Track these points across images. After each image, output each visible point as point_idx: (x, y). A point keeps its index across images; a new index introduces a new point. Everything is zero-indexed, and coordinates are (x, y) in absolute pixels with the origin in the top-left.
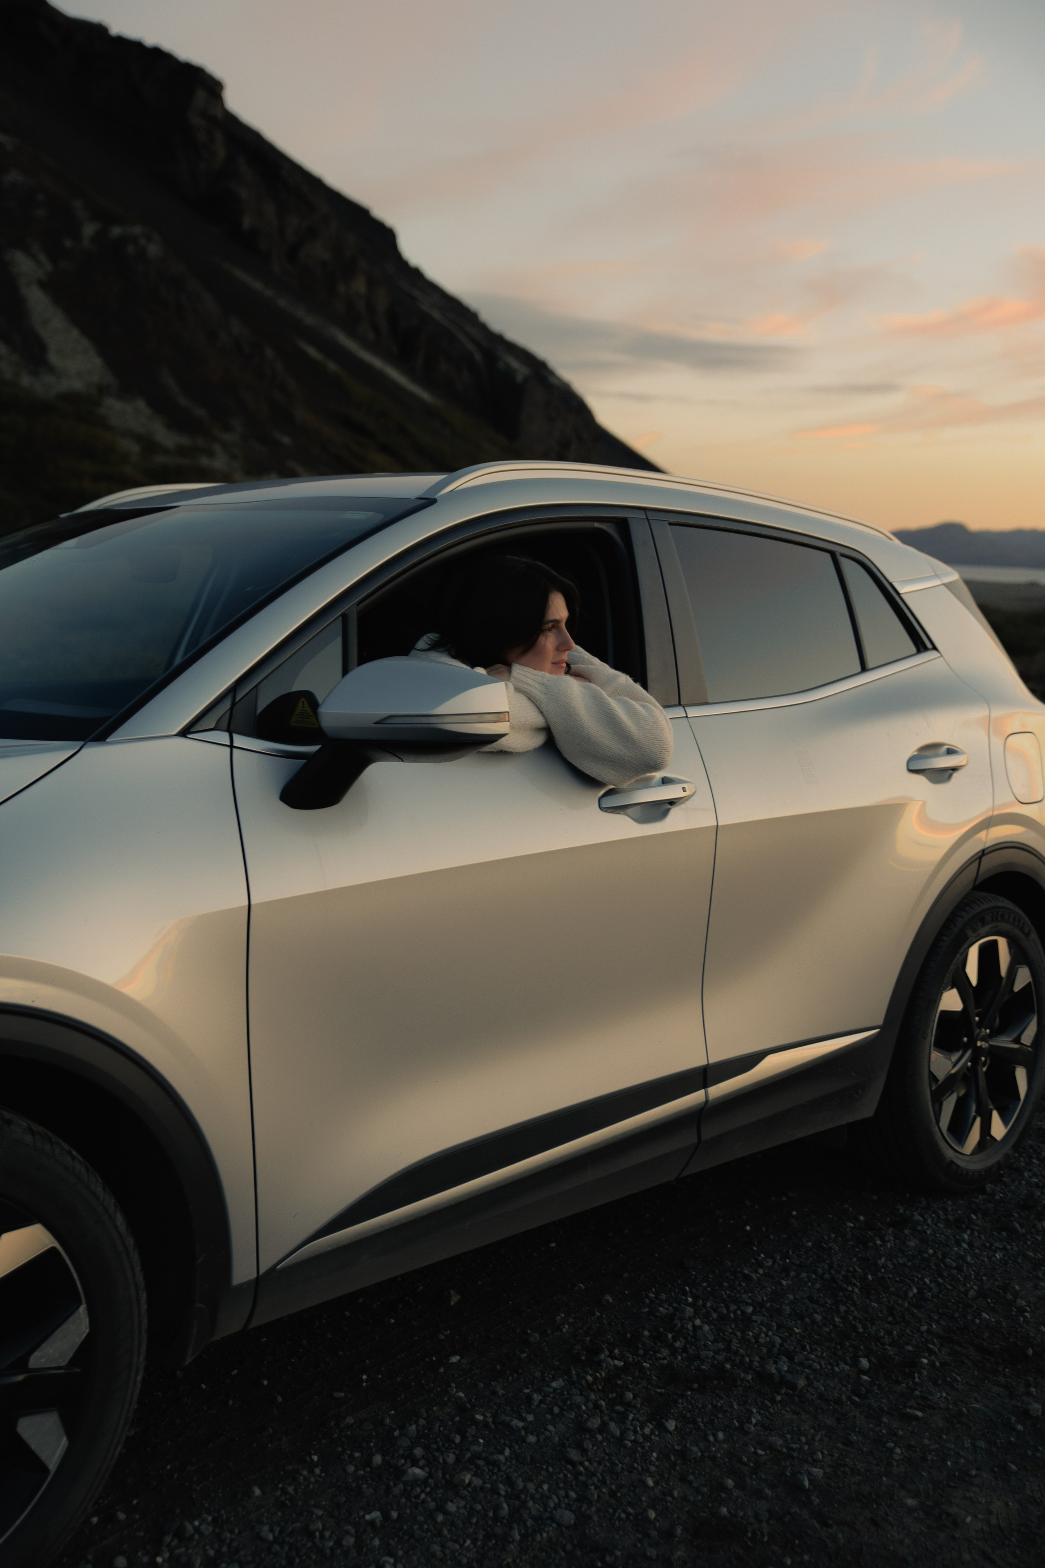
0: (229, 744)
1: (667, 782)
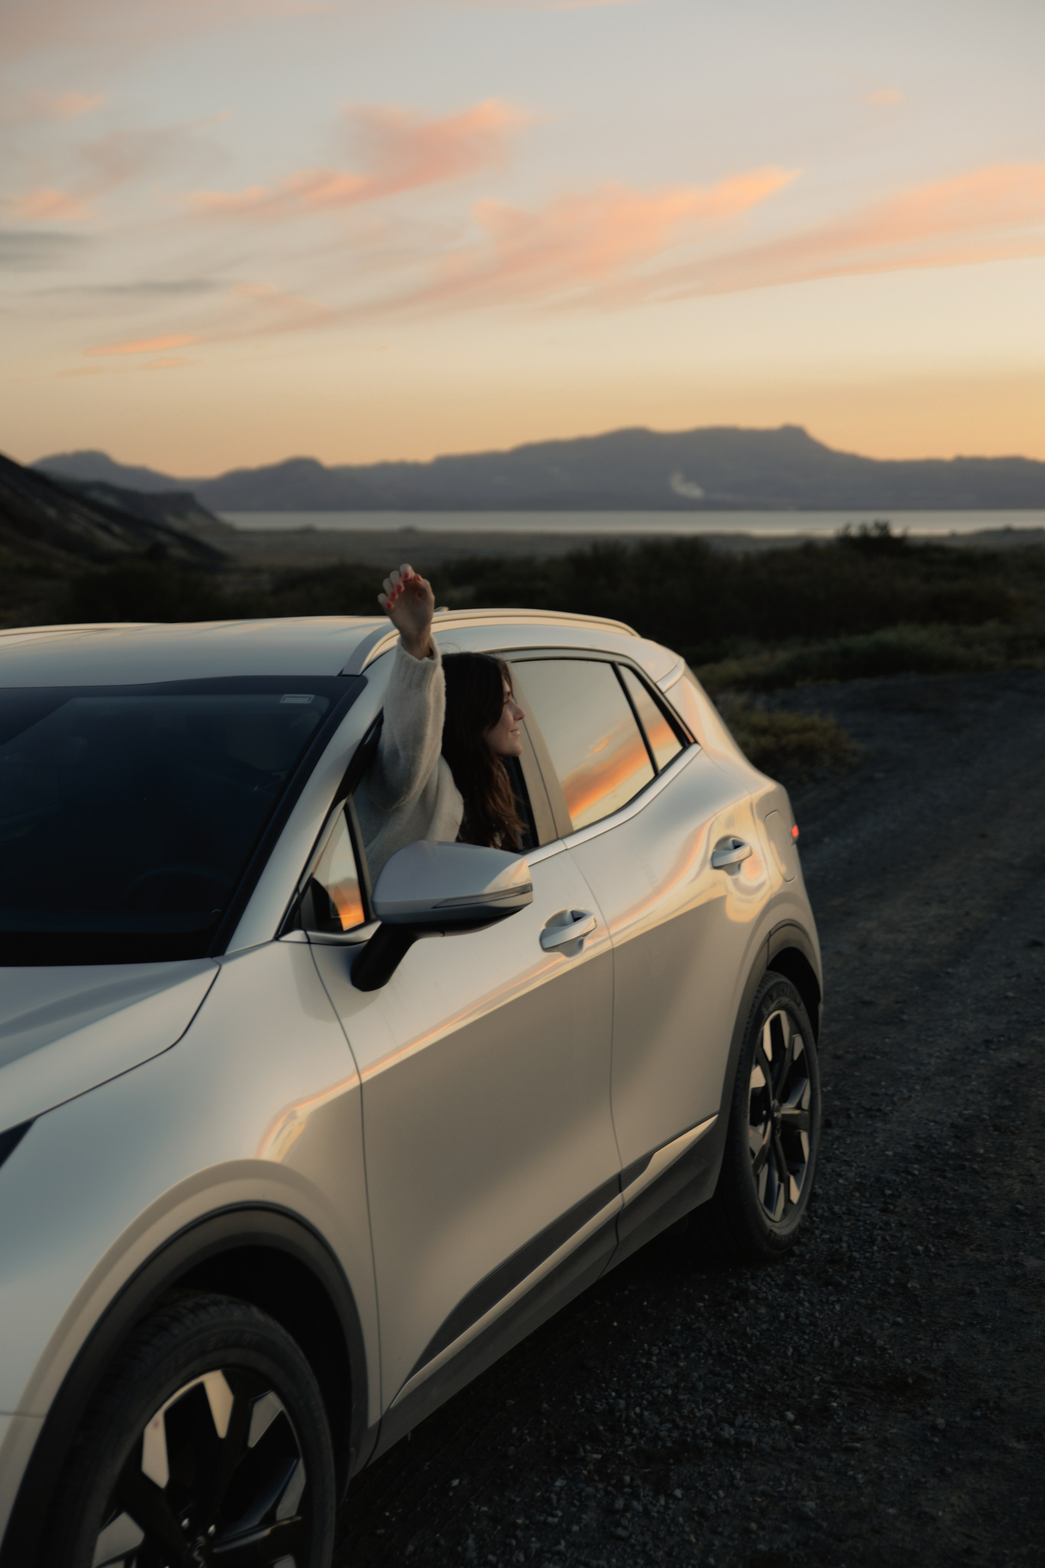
0: (306, 940)
1: (577, 917)
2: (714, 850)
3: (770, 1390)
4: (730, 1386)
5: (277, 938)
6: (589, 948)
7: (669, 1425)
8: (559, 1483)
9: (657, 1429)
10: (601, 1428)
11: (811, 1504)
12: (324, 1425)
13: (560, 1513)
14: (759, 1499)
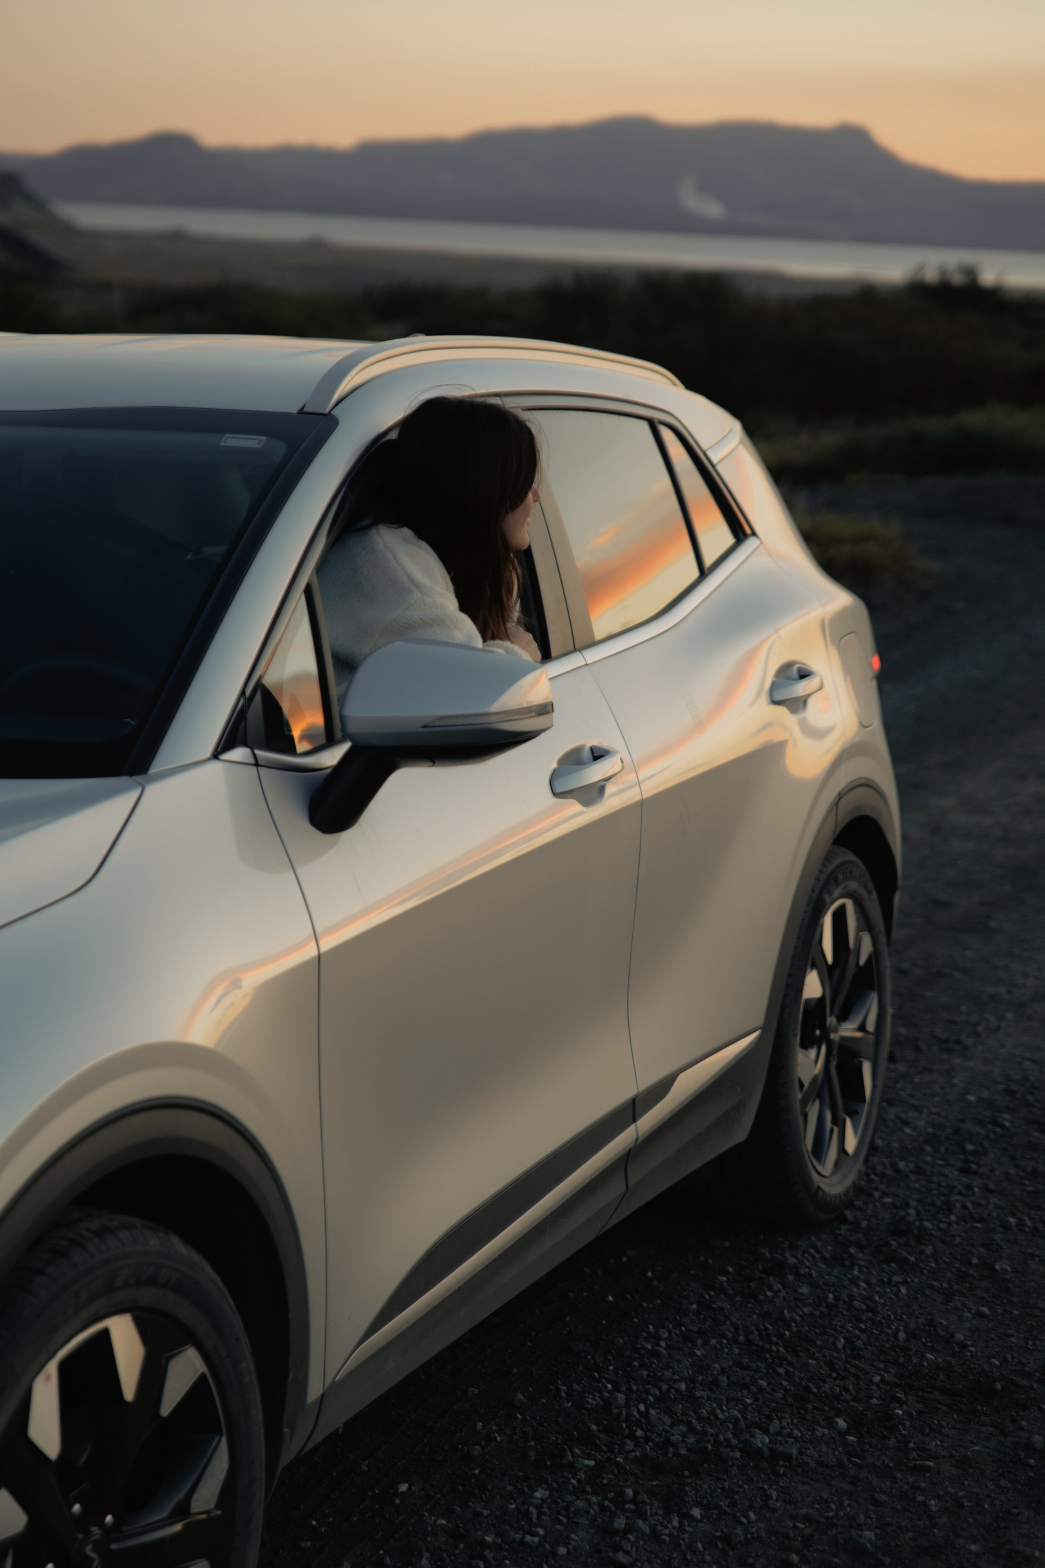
0: (253, 761)
1: (598, 755)
2: (774, 679)
3: (815, 1390)
4: (764, 1383)
5: (216, 756)
6: (613, 795)
7: (684, 1428)
8: (539, 1494)
9: (668, 1432)
10: (594, 1427)
11: (869, 1534)
12: (255, 1395)
13: (541, 1532)
14: (801, 1526)
